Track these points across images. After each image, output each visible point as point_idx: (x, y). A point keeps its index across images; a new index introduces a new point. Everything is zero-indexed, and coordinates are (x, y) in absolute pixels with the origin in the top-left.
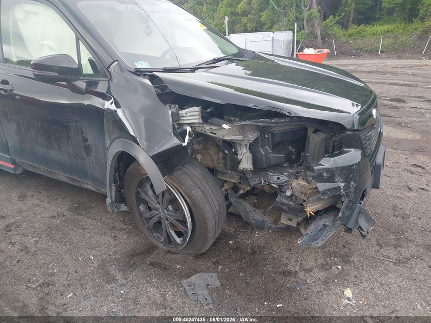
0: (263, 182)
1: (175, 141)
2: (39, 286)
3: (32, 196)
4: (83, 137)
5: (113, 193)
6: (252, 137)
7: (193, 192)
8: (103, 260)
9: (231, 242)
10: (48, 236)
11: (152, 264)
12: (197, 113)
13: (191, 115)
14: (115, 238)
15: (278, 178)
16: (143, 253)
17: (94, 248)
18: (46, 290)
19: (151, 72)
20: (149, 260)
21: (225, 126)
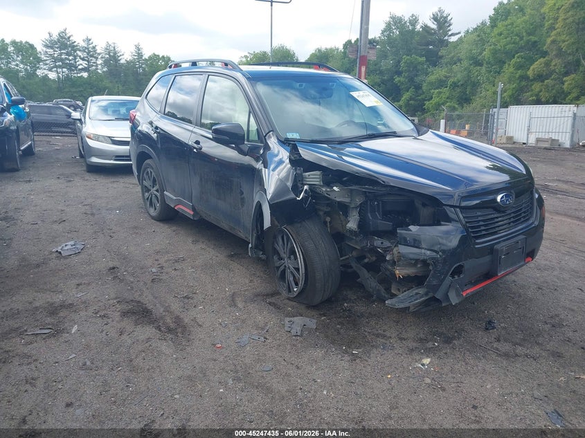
0: (369, 245)
1: (292, 196)
2: (183, 297)
3: (203, 242)
4: (241, 190)
5: (254, 239)
6: (358, 200)
7: (306, 243)
8: (234, 293)
9: (346, 305)
10: (202, 270)
11: (270, 303)
12: (318, 177)
13: (313, 178)
14: (251, 281)
15: (382, 243)
16: (267, 295)
17: (232, 284)
18: (186, 301)
19: (294, 141)
20: (268, 300)
21: (335, 188)
